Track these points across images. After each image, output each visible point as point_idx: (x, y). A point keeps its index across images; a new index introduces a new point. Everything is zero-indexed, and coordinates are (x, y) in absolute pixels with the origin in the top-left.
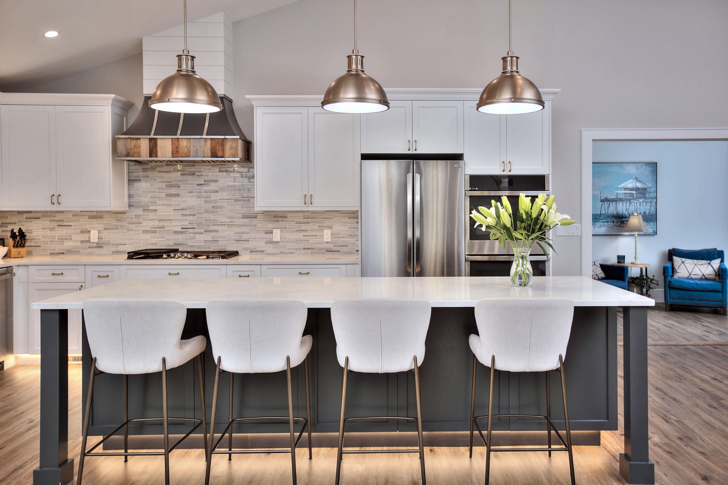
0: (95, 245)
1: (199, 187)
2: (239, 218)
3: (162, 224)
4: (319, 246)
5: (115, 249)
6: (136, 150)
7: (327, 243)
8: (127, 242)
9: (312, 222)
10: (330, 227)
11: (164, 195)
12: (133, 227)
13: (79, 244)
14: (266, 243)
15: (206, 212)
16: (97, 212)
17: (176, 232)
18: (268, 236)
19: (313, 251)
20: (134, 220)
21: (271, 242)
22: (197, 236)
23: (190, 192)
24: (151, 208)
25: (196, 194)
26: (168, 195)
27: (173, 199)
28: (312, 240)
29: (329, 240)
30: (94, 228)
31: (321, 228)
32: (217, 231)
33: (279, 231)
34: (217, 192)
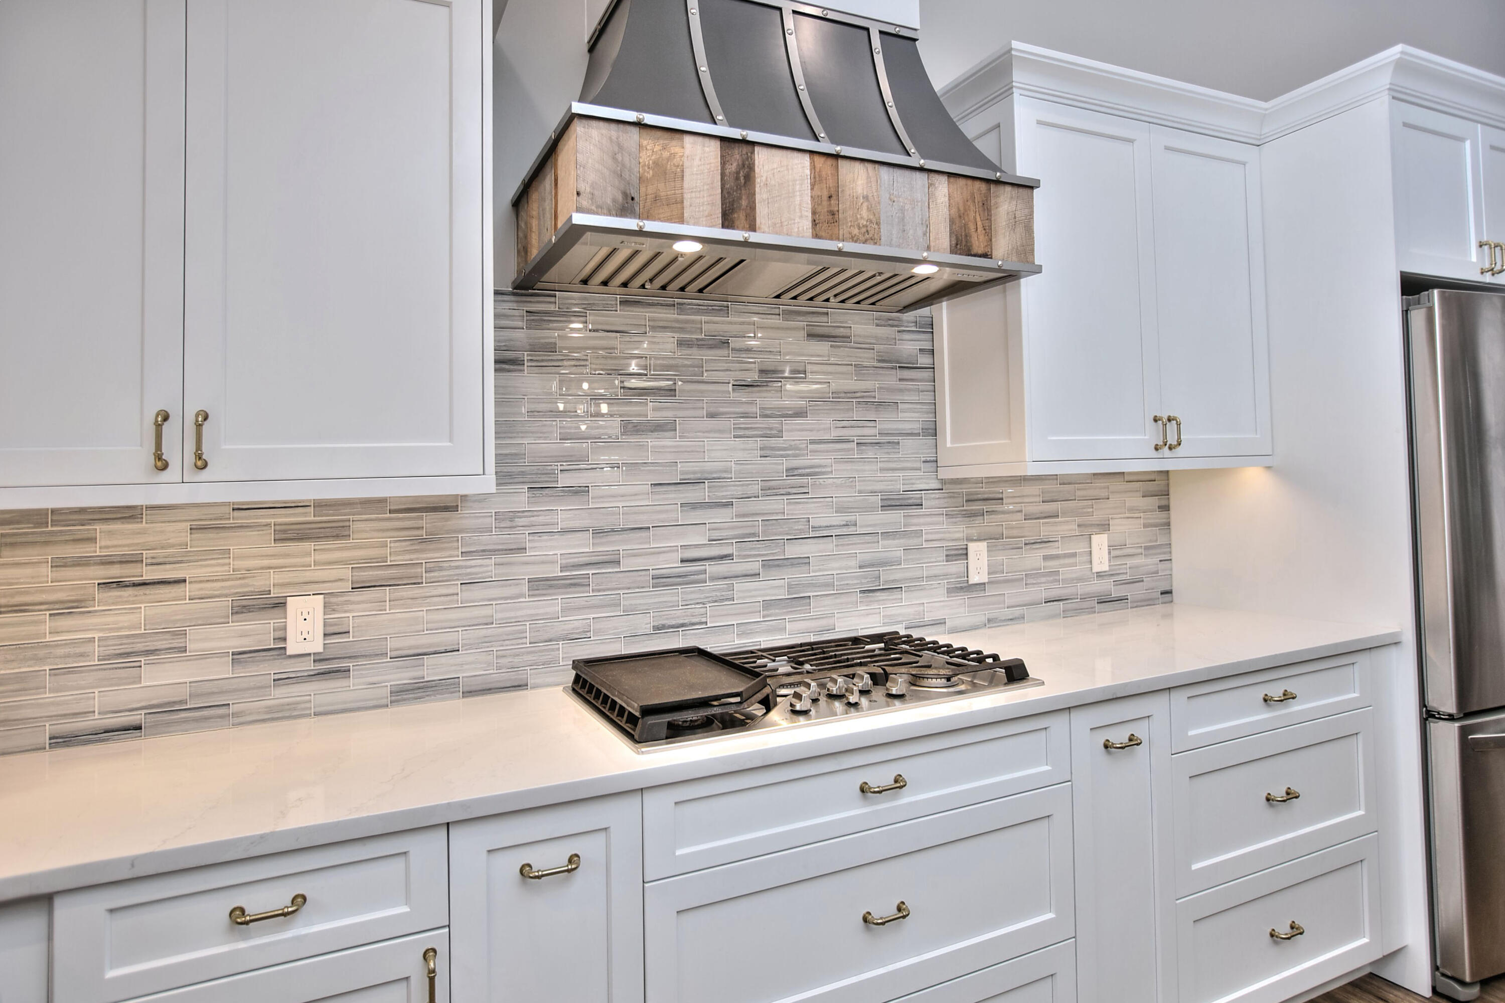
0: (309, 666)
1: (743, 396)
2: (870, 509)
3: (607, 547)
4: (1082, 588)
5: (403, 676)
6: (663, 189)
7: (1100, 575)
8: (459, 637)
9: (1065, 514)
10: (1104, 527)
11: (614, 427)
12: (487, 567)
13: (222, 670)
14: (950, 591)
15: (769, 490)
16: (321, 505)
17: (662, 580)
18: (956, 567)
19: (1069, 605)
20: (487, 540)
21: (964, 588)
22: (739, 586)
23: (711, 415)
24: (565, 480)
25: (730, 423)
26: (632, 428)
27: (651, 441)
28: (1067, 572)
29: (1105, 567)
30: (305, 587)
31: (1087, 530)
32: (804, 561)
33: (983, 545)
34: (800, 413)
